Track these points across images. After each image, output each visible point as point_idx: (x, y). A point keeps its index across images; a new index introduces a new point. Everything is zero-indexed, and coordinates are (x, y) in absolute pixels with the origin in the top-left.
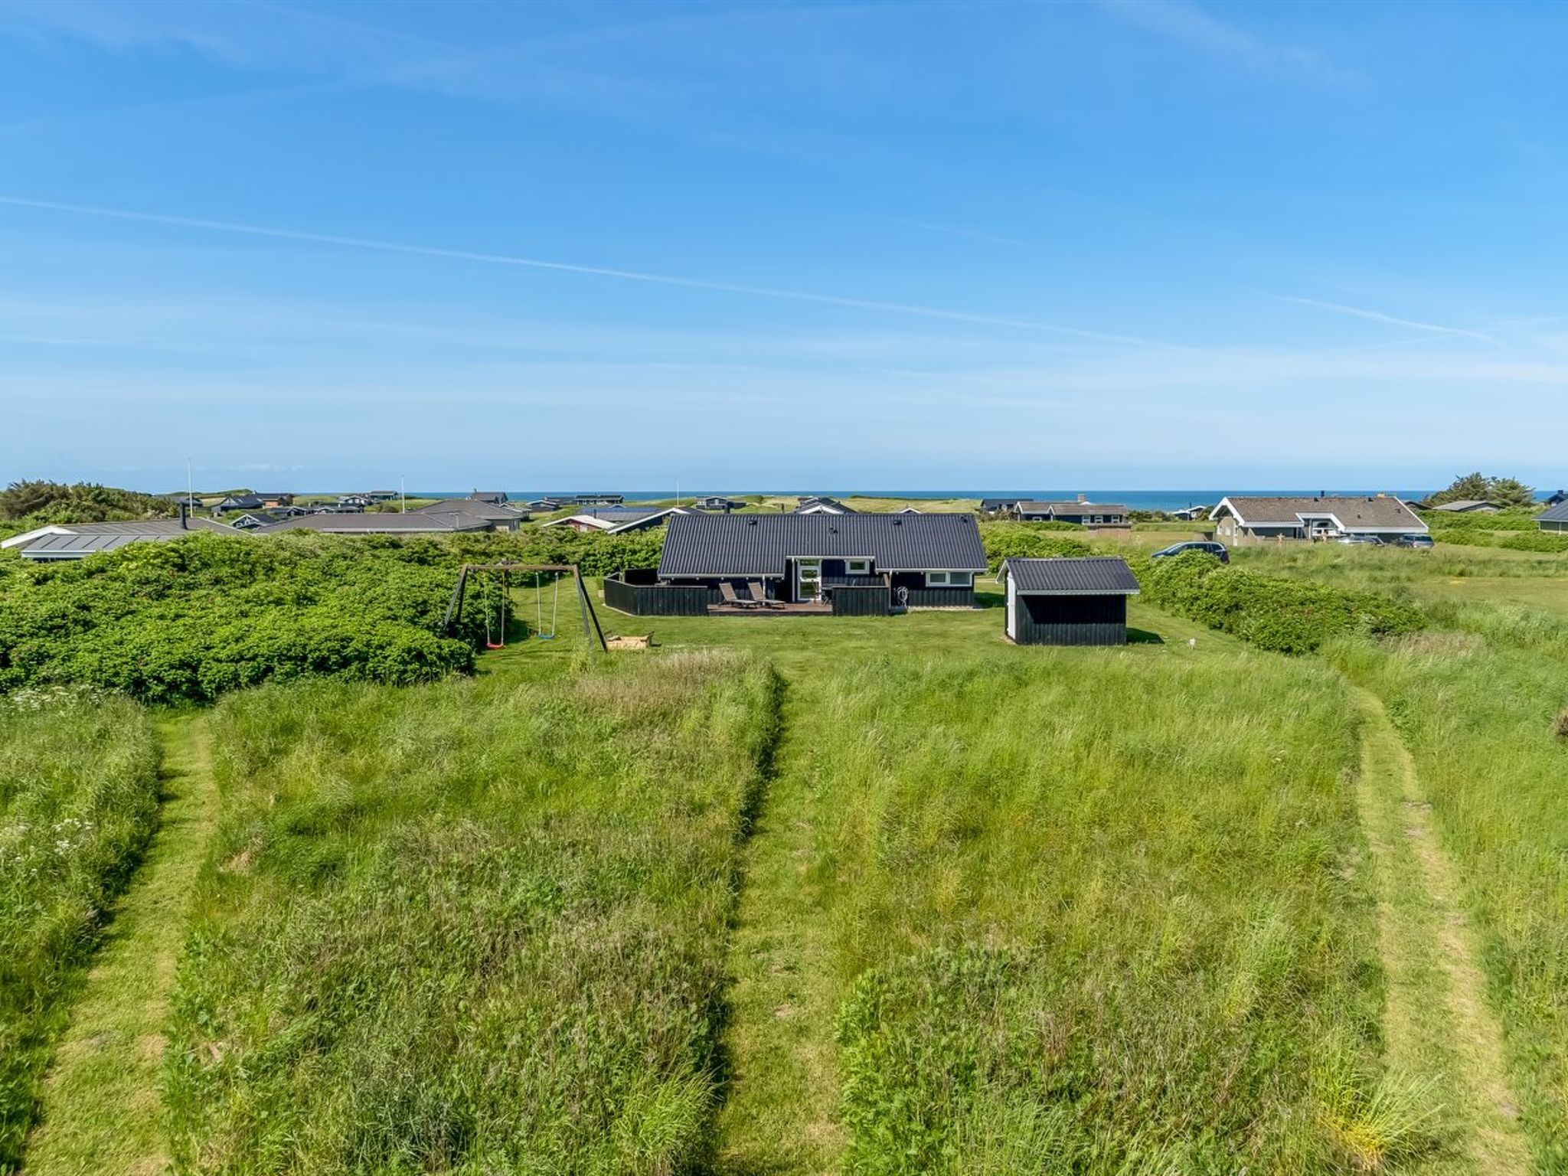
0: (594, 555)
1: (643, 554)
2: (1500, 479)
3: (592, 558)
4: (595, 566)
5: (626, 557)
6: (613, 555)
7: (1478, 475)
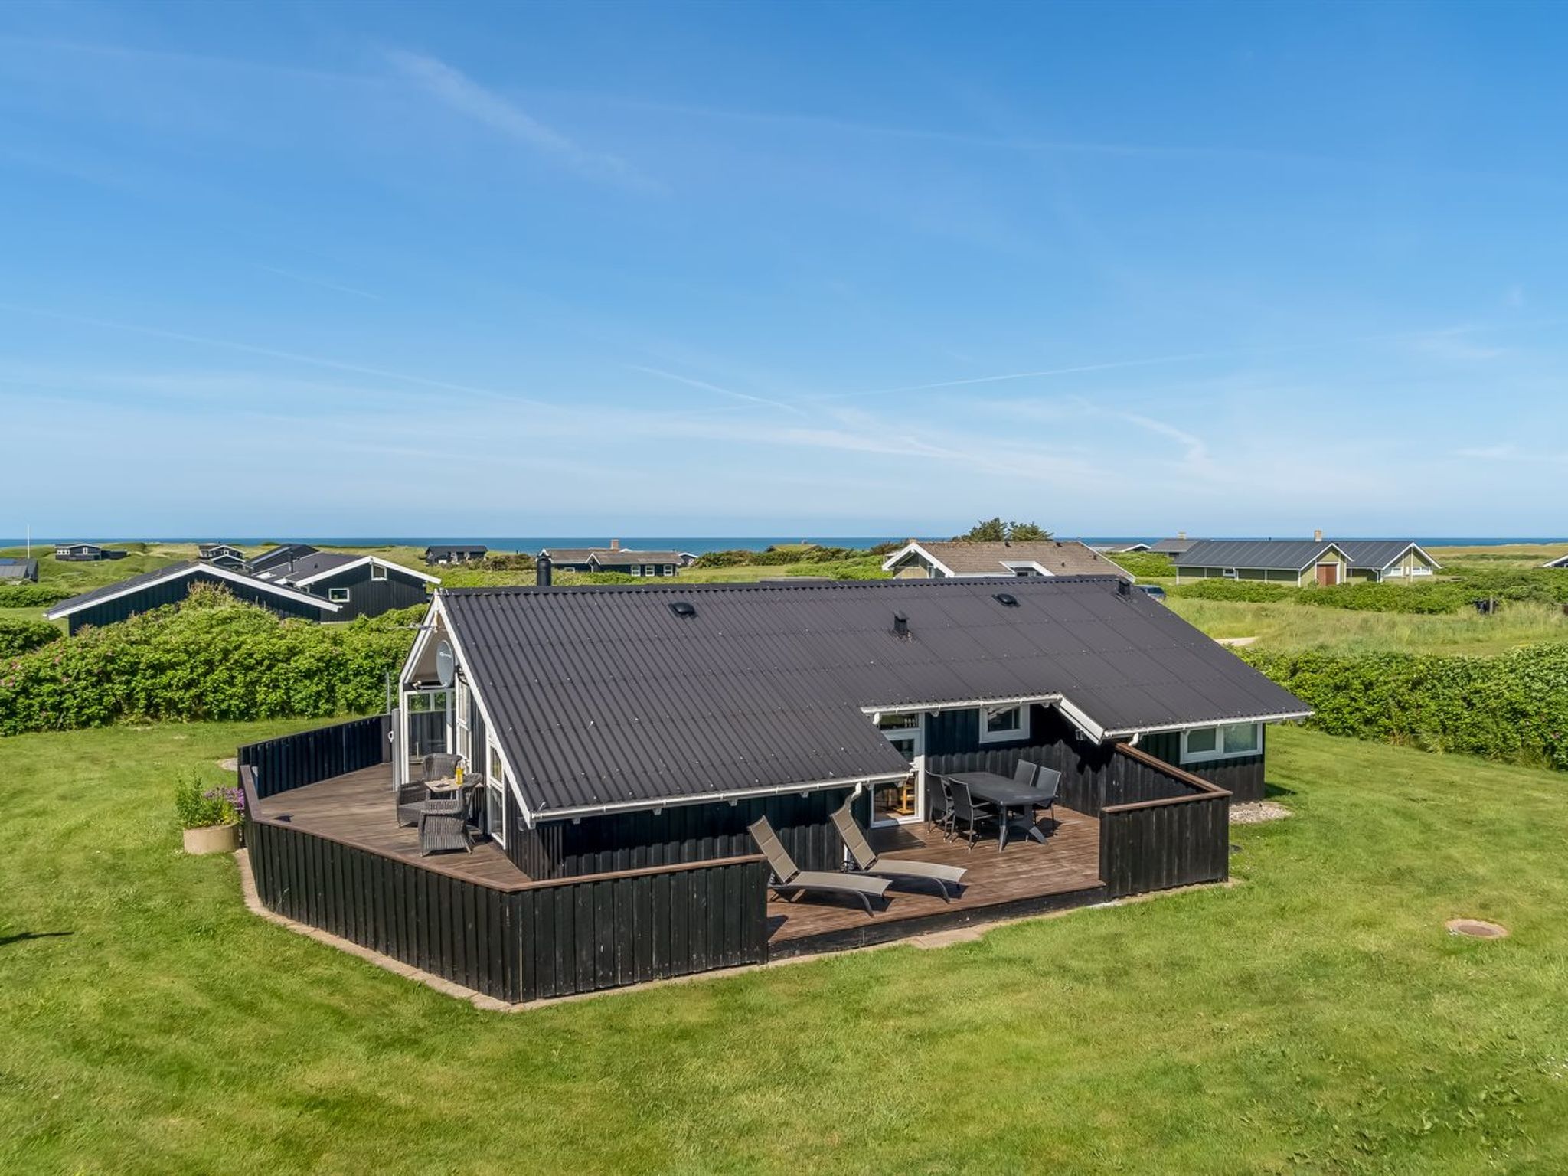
0: (53, 680)
1: (183, 673)
2: (1018, 524)
3: (47, 688)
4: (57, 707)
5: (140, 682)
6: (105, 677)
7: (997, 520)
